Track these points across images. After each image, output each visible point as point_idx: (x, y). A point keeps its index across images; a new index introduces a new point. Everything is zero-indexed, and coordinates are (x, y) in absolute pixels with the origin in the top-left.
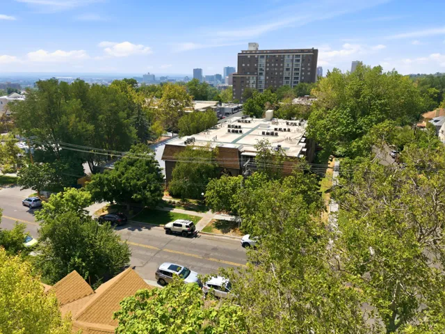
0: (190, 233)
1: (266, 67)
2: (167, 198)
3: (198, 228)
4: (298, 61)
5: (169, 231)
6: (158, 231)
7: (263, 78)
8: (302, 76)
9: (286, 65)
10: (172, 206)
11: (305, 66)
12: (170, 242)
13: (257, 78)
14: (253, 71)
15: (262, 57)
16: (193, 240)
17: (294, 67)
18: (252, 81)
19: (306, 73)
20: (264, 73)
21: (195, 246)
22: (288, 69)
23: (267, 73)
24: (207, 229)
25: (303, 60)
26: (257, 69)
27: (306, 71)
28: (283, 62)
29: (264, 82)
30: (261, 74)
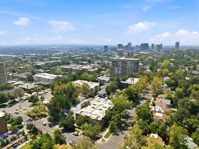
0: (77, 135)
1: (121, 65)
2: (75, 125)
3: (79, 134)
4: (132, 63)
5: (74, 134)
6: (72, 134)
7: (120, 68)
8: (133, 69)
9: (128, 65)
10: (76, 127)
11: (135, 65)
12: (73, 137)
13: (118, 68)
14: (117, 66)
15: (120, 61)
16: (78, 137)
17: (131, 65)
18: (116, 69)
19: (135, 68)
20: (120, 67)
21: (77, 138)
22: (129, 66)
23: (121, 67)
24: (81, 135)
25: (134, 63)
26: (118, 65)
27: (135, 67)
28: (127, 63)
29: (120, 70)
30: (119, 67)
